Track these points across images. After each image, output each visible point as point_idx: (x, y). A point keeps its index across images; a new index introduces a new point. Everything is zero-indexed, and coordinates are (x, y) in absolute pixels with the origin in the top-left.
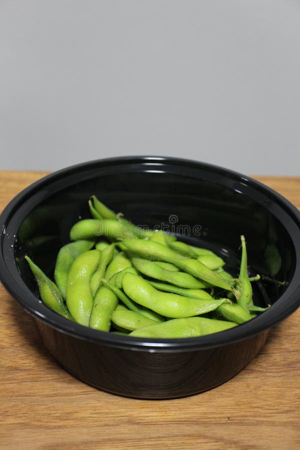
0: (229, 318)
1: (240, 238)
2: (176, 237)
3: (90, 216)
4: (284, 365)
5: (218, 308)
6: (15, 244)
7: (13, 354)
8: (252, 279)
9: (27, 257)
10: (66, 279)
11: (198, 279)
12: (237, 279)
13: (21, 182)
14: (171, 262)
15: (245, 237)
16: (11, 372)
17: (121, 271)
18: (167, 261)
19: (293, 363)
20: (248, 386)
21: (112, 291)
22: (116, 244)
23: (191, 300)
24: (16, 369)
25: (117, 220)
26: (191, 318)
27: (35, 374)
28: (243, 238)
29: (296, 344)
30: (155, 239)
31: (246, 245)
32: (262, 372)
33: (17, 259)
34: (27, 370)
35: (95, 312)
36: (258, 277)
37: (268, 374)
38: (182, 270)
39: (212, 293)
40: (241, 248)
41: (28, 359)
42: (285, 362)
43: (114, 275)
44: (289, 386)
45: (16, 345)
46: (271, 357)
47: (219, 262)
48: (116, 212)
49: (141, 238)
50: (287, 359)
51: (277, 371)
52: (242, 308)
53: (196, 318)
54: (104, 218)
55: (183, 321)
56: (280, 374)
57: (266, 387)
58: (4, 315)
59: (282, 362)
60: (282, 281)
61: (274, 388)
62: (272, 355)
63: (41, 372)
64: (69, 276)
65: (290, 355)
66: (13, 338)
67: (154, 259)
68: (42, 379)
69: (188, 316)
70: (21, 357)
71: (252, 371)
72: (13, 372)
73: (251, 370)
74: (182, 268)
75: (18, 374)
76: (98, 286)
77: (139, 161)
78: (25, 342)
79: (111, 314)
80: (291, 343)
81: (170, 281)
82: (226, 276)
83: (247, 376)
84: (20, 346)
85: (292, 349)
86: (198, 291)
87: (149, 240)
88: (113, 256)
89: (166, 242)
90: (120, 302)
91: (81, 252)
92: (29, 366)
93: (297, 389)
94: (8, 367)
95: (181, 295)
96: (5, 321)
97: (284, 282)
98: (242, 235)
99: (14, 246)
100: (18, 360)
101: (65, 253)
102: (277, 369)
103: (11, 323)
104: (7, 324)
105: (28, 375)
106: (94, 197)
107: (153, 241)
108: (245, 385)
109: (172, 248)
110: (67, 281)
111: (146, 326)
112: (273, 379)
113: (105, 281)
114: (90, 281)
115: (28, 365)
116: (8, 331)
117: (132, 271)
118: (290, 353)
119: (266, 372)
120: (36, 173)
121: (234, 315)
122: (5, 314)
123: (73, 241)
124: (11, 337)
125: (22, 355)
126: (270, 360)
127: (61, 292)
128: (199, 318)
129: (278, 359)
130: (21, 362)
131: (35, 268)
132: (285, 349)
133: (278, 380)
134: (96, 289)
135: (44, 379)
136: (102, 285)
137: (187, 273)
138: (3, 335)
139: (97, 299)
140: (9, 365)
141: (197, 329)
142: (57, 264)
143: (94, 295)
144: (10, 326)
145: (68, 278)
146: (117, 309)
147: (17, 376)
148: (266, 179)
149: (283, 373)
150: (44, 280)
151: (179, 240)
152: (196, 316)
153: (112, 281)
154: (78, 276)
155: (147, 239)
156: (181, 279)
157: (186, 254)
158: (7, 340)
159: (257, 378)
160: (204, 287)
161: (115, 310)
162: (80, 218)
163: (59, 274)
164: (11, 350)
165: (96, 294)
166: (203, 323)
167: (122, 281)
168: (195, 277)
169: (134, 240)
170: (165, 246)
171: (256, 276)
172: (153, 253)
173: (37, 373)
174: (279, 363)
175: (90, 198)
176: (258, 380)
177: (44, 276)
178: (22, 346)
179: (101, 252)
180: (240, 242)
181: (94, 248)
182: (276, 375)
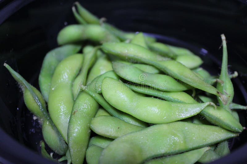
0: (213, 122)
3: (74, 21)
5: (201, 112)
8: (231, 76)
9: (6, 65)
10: (48, 84)
11: (179, 81)
12: (218, 80)
14: (150, 64)
17: (102, 75)
18: (147, 63)
21: (92, 96)
22: (99, 47)
23: (173, 105)
25: (100, 25)
26: (174, 123)
28: (223, 37)
30: (135, 42)
31: (227, 44)
35: (74, 120)
36: (236, 74)
38: (162, 72)
39: (193, 95)
40: (222, 47)
43: (96, 78)
47: (196, 61)
49: (122, 40)
53: (178, 123)
54: (88, 23)
55: (165, 127)
64: (52, 81)
67: (135, 61)
74: (162, 70)
76: (79, 91)
79: (90, 122)
82: (203, 73)
86: (179, 94)
87: (130, 42)
89: (146, 43)
90: (100, 107)
95: (162, 99)
98: (222, 33)
101: (50, 58)
106: (77, 4)
107: (133, 44)
109: (151, 49)
110: (50, 86)
111: (126, 135)
114: (72, 86)
117: (112, 75)
123: (60, 46)
127: (43, 97)
128: (181, 123)
131: (16, 75)
134: (77, 94)
136: (82, 91)
137: (167, 75)
139: (76, 105)
141: (180, 136)
145: (51, 83)
146: (96, 116)
151: (159, 41)
152: (179, 121)
154: (59, 81)
155: (127, 42)
157: (165, 55)
160: (185, 89)
161: (94, 116)
162: (66, 23)
163: (43, 79)
168: (176, 79)
169: (114, 43)
170: (145, 48)
171: (234, 73)
172: (133, 56)
175: (74, 5)
177: (24, 82)
179: (84, 56)
180: (221, 41)
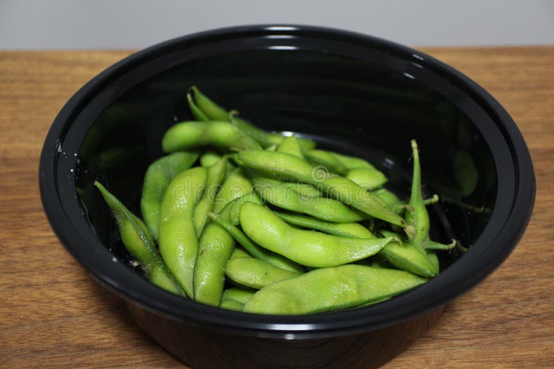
0: (398, 265)
1: (410, 144)
2: (315, 141)
3: (190, 116)
4: (477, 328)
5: (381, 251)
6: (77, 167)
7: (84, 326)
8: (428, 201)
9: (97, 184)
10: (157, 212)
11: (351, 208)
12: (407, 206)
13: (93, 66)
14: (310, 182)
15: (418, 142)
16: (82, 353)
17: (238, 198)
18: (304, 181)
19: (490, 323)
20: (428, 362)
21: (226, 230)
22: (229, 156)
23: (342, 241)
24: (90, 348)
25: (230, 121)
26: (343, 267)
27: (117, 355)
28: (414, 144)
29: (492, 294)
30: (285, 148)
31: (420, 155)
32: (446, 340)
33: (80, 191)
34: (104, 349)
35: (201, 262)
36: (436, 198)
37: (455, 342)
38: (326, 194)
39: (371, 228)
41: (106, 332)
42: (479, 323)
43: (228, 204)
44: (487, 359)
45: (89, 311)
46: (458, 315)
47: (378, 178)
48: (228, 109)
49: (265, 147)
50: (481, 318)
51: (468, 336)
52: (416, 248)
53: (350, 266)
54: (212, 118)
55: (331, 272)
56: (472, 342)
57: (453, 362)
58: (71, 266)
59: (475, 324)
60: (480, 207)
61: (464, 364)
62: (459, 312)
63: (125, 352)
64: (162, 208)
65: (485, 311)
66: (83, 300)
67: (286, 179)
68: (128, 362)
69: (337, 264)
70: (97, 330)
71: (433, 339)
72: (85, 352)
73: (431, 337)
74: (327, 191)
75: (93, 356)
76: (204, 222)
77: (258, 33)
78: (102, 306)
79: (225, 265)
80: (485, 294)
81: (309, 212)
82: (387, 197)
83: (425, 346)
84: (96, 312)
85: (487, 303)
86: (351, 225)
87: (276, 150)
88: (225, 174)
89: (302, 151)
90: (237, 245)
91: (180, 171)
92: (108, 343)
93: (499, 364)
94: (78, 346)
95: (327, 233)
96: (73, 275)
97: (483, 208)
98: (413, 138)
99: (75, 171)
100: (93, 335)
101: (155, 173)
102: (467, 334)
103: (81, 277)
104: (75, 279)
105: (108, 356)
106: (194, 88)
107: (283, 153)
108: (423, 361)
109: (310, 161)
110: (160, 216)
111: (276, 282)
112: (463, 350)
113: (214, 216)
114: (193, 214)
115: (107, 341)
116: (77, 291)
117: (253, 198)
118: (485, 309)
119: (452, 340)
120: (113, 52)
121: (405, 261)
122: (72, 264)
123: (167, 154)
124: (81, 298)
125: (98, 326)
126: (457, 322)
127: (150, 232)
128: (353, 266)
129: (468, 319)
130: (98, 336)
131: (111, 199)
132: (478, 302)
133: (470, 351)
134: (202, 227)
135: (130, 362)
136: (210, 222)
137: (334, 198)
138: (70, 296)
139: (204, 242)
140: (79, 342)
141: (352, 283)
142: (143, 189)
143: (199, 235)
144: (80, 282)
145: (160, 210)
146: (232, 257)
147: (92, 359)
148: (438, 50)
149: (478, 340)
150: (125, 216)
151: (320, 147)
152: (350, 263)
153: (225, 214)
154: (174, 207)
155: (273, 148)
156: (326, 209)
157: (332, 170)
158: (75, 304)
159: (440, 348)
160: (359, 218)
161: (229, 259)
162: (176, 119)
163: (148, 206)
164: (82, 319)
165: (202, 235)
166: (361, 273)
167: (239, 214)
168: (346, 205)
169: (255, 152)
170: (301, 159)
171: (432, 197)
172: (283, 170)
173: (120, 353)
174: (470, 325)
175: (189, 90)
176: (441, 351)
177: (124, 209)
178: (98, 312)
179: (208, 169)
181: (197, 164)
182: (466, 342)
